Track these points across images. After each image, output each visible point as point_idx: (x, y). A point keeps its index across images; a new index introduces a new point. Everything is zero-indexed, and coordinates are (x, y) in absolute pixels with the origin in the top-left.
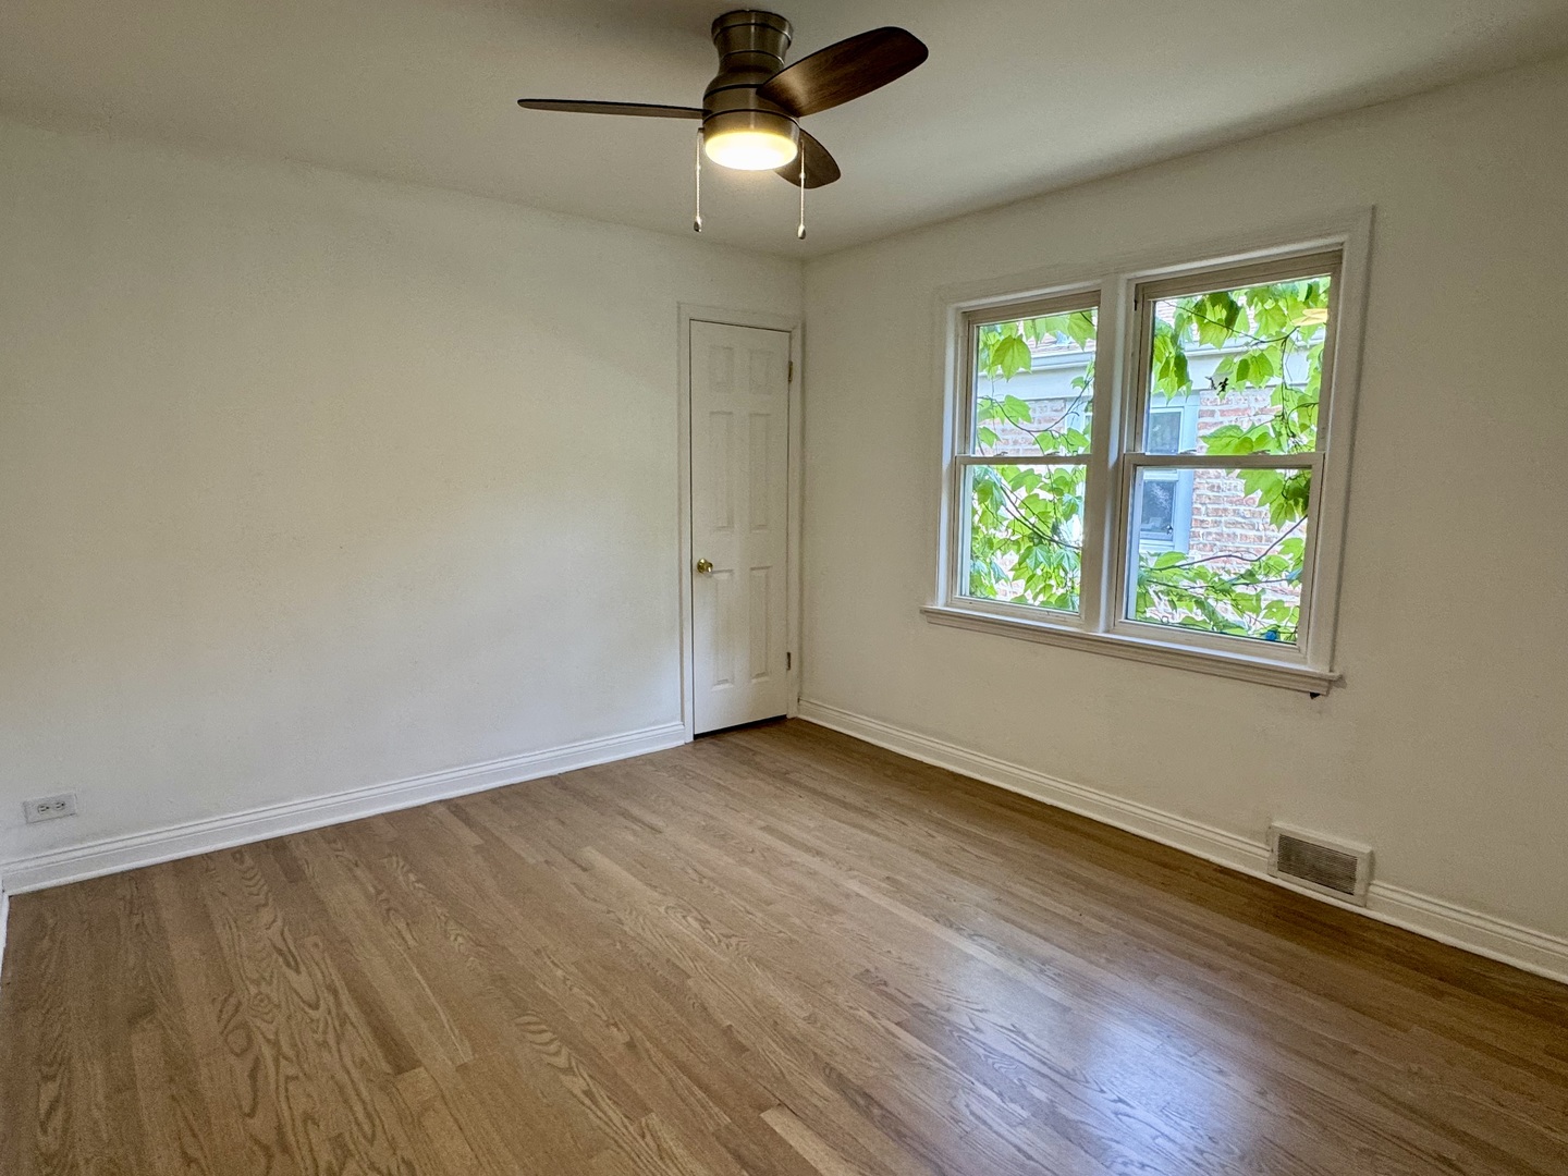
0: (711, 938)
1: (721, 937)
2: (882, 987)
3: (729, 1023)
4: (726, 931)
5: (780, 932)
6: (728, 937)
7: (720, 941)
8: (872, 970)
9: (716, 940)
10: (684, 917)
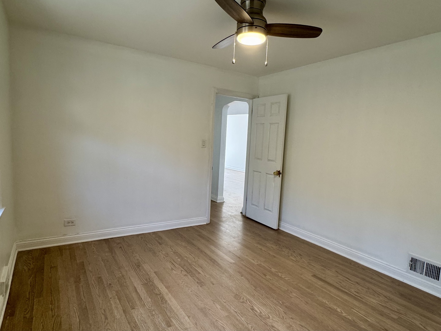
0: (249, 302)
1: (246, 302)
2: (199, 281)
3: (242, 277)
4: (244, 305)
5: (225, 302)
6: (243, 302)
7: (246, 301)
8: (199, 287)
9: (248, 301)
10: (261, 313)
